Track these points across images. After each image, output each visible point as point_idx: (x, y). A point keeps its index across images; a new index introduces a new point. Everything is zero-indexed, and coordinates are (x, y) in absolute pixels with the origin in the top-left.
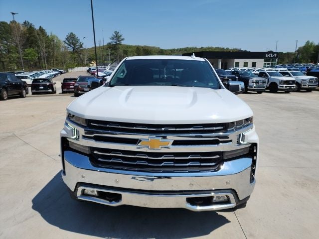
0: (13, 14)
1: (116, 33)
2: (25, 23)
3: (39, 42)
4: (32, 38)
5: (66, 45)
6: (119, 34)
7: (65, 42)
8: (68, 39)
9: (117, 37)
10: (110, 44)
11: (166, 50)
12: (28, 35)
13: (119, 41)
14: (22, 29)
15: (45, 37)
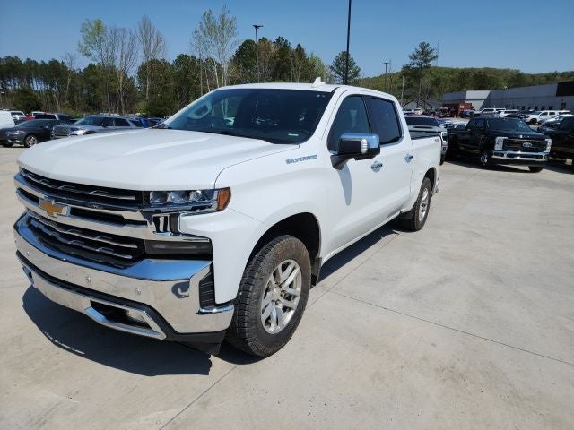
0: (256, 27)
1: (424, 46)
2: (278, 40)
3: (293, 69)
4: (285, 63)
5: (333, 73)
6: (428, 49)
7: (332, 68)
8: (337, 63)
9: (424, 53)
10: (407, 67)
11: (533, 77)
12: (278, 59)
13: (425, 62)
14: (273, 50)
15: (301, 62)
